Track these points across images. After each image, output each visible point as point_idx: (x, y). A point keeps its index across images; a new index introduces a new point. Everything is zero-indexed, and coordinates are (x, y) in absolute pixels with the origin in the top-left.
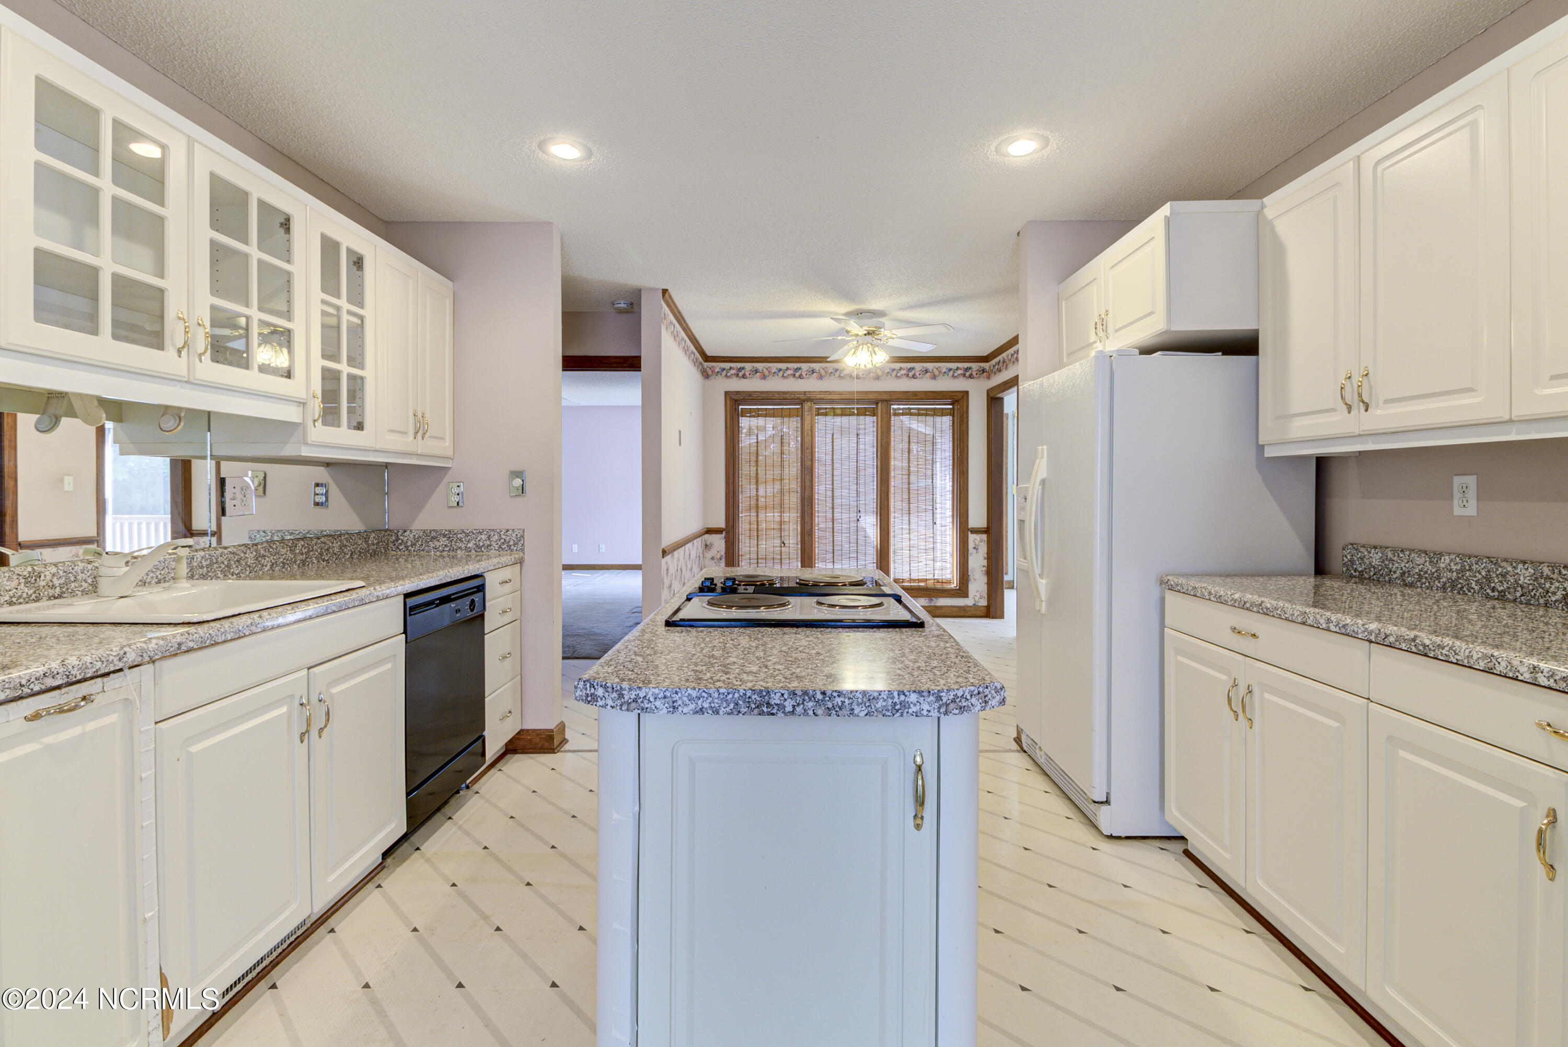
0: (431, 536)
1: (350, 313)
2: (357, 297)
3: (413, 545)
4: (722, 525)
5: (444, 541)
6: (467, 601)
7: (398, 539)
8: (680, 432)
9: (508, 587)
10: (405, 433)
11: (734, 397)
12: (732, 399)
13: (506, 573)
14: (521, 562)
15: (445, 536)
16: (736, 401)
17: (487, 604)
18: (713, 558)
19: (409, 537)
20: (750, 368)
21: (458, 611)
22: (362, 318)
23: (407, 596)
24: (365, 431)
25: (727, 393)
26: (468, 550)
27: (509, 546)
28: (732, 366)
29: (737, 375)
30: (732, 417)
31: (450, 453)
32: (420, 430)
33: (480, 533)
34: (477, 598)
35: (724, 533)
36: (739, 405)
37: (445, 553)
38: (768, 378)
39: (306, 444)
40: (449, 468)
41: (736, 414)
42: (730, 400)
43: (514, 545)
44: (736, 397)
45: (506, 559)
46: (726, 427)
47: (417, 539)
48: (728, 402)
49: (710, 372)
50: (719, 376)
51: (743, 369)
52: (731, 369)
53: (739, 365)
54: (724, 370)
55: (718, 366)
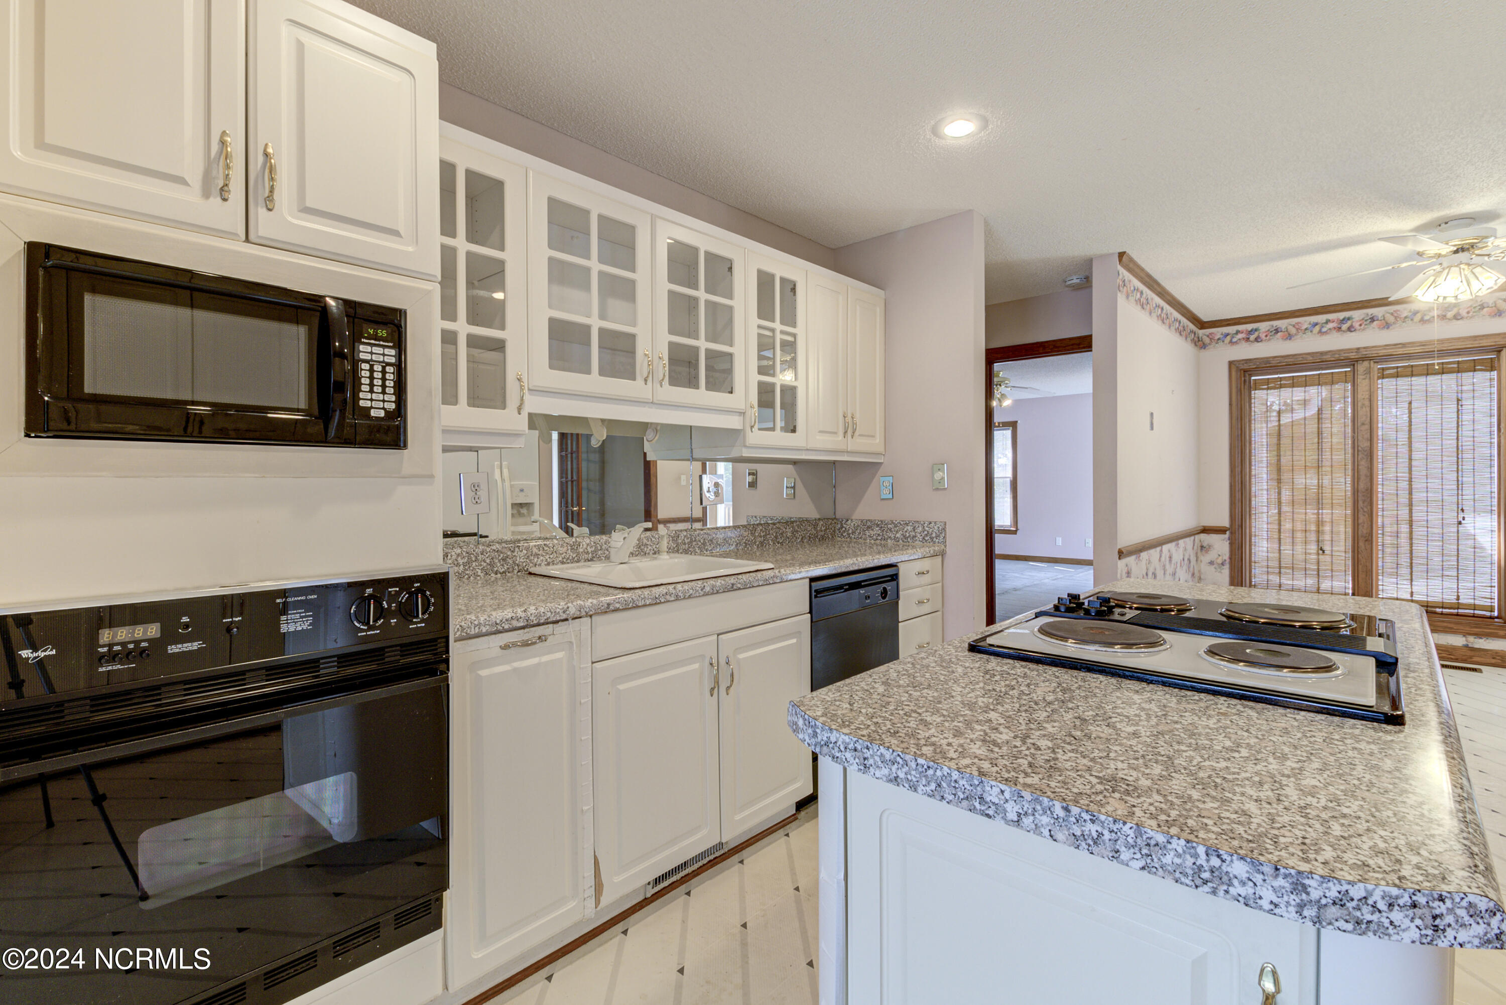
0: (868, 525)
1: (782, 332)
2: (790, 318)
3: (853, 533)
4: (1225, 522)
5: (877, 530)
6: (879, 588)
7: (842, 527)
8: (1152, 414)
9: (926, 579)
10: (835, 433)
11: (1242, 367)
12: (1239, 370)
13: (925, 565)
14: (943, 554)
15: (878, 525)
16: (1245, 371)
17: (901, 593)
18: (1211, 563)
19: (850, 525)
20: (1268, 328)
21: (868, 597)
22: (794, 336)
23: (813, 580)
24: (797, 434)
25: (1231, 363)
26: (896, 539)
27: (932, 538)
28: (1240, 329)
29: (1247, 340)
30: (1240, 392)
31: (881, 449)
32: (849, 428)
33: (907, 524)
34: (889, 586)
35: (1228, 533)
36: (1251, 376)
37: (878, 542)
38: (1295, 337)
39: (745, 446)
40: (881, 463)
41: (1246, 387)
42: (1237, 371)
43: (936, 537)
44: (1246, 367)
45: (926, 551)
46: (1231, 405)
47: (856, 528)
48: (1234, 373)
49: (1207, 340)
50: (1221, 343)
51: (1256, 330)
52: (1238, 332)
53: (1250, 327)
54: (1227, 335)
55: (1218, 332)
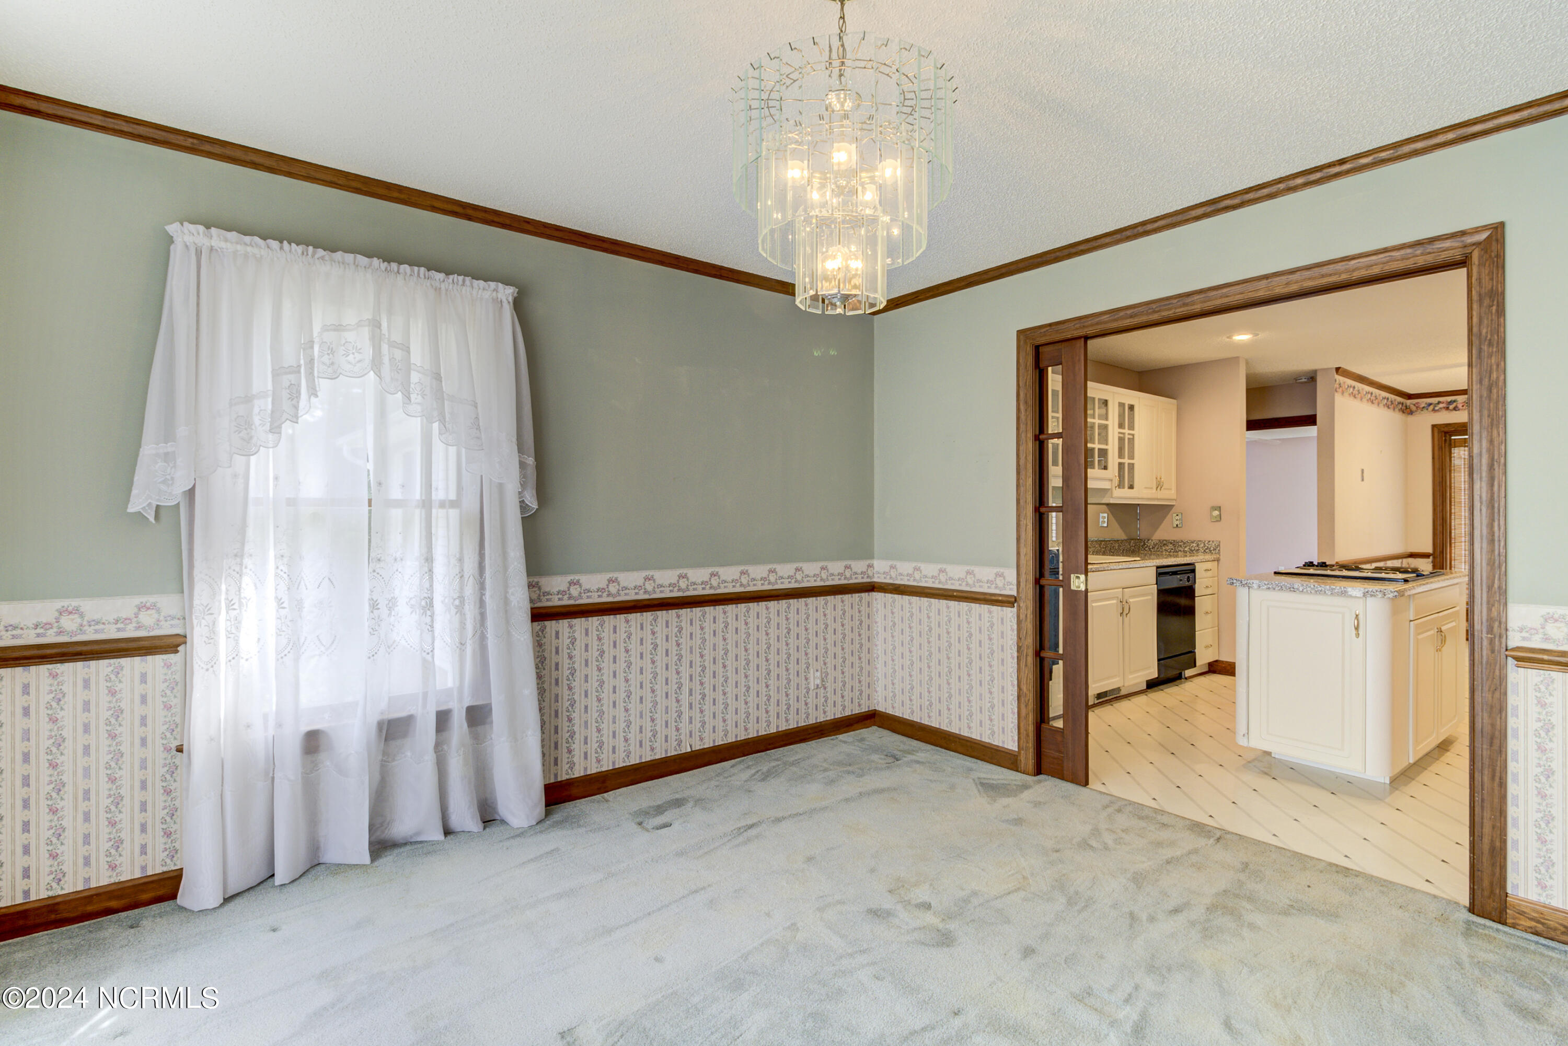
0: (1163, 543)
1: (1129, 434)
2: (1132, 427)
3: (1155, 545)
4: (1429, 549)
5: (1171, 546)
6: (1186, 576)
7: (1145, 542)
8: (1363, 471)
9: (1209, 574)
10: (1152, 488)
11: (1443, 429)
12: (1440, 431)
13: (1209, 565)
14: (1218, 560)
15: (1171, 543)
16: (1446, 433)
17: (1197, 581)
19: (1152, 543)
21: (1181, 580)
22: (1133, 435)
23: (1158, 567)
24: (1135, 489)
25: (1434, 426)
26: (1185, 552)
27: (1211, 551)
28: (1441, 400)
29: (1447, 408)
30: (1441, 448)
31: (1175, 497)
32: (1159, 486)
33: (1193, 542)
34: (1191, 575)
35: (1431, 557)
36: (1451, 436)
37: (1171, 553)
39: (1112, 497)
40: (1173, 506)
41: (1447, 444)
42: (1438, 433)
43: (1214, 550)
44: (1446, 429)
45: (1208, 557)
46: (1433, 458)
47: (1157, 543)
48: (1436, 434)
49: (1414, 408)
50: (1425, 411)
51: (1455, 401)
52: (1439, 403)
53: (1449, 399)
54: (1430, 404)
55: (1423, 402)
